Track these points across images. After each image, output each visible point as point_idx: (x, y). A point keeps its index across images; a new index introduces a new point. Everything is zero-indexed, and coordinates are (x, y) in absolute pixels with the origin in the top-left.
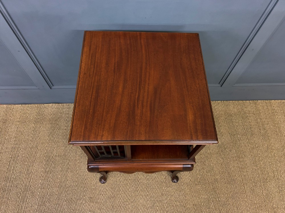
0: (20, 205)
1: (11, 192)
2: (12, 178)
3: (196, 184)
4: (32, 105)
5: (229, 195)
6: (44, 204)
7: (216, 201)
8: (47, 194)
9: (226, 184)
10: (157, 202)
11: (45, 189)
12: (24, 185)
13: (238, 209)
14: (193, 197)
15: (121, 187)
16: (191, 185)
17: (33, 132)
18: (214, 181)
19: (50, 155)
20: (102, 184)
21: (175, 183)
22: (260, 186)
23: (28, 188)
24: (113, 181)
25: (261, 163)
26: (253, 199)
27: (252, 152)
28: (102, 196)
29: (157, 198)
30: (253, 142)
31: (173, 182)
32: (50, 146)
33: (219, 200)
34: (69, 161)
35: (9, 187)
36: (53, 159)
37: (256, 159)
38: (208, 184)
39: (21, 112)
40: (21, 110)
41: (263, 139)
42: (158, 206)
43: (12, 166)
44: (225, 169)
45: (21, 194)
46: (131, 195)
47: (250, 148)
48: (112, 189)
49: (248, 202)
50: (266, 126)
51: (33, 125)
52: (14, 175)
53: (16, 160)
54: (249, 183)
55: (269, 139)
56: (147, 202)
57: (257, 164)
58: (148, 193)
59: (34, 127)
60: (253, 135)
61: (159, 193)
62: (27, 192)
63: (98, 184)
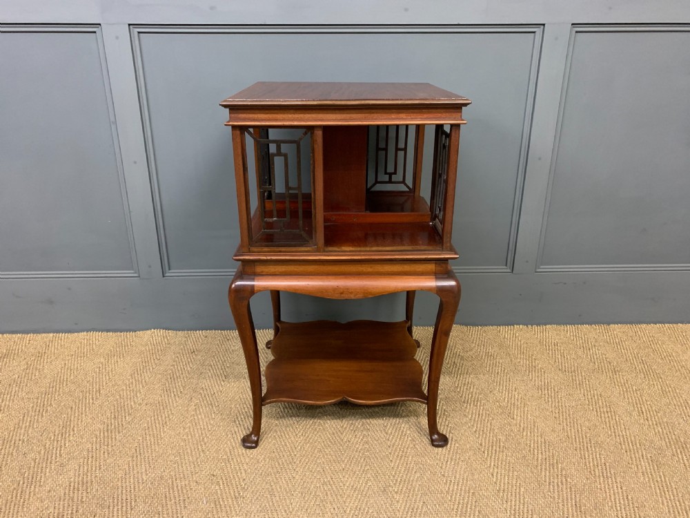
0: (20, 489)
2: (20, 440)
3: (496, 451)
4: (108, 333)
5: (592, 472)
7: (560, 484)
8: (98, 469)
9: (578, 451)
10: (395, 484)
11: (96, 458)
12: (45, 453)
13: (627, 498)
14: (495, 475)
15: (295, 455)
16: (484, 452)
17: (98, 370)
18: (545, 446)
19: (126, 403)
20: (248, 450)
21: (440, 449)
22: (674, 455)
23: (53, 458)
24: (277, 445)
25: (659, 415)
26: (663, 479)
27: (626, 397)
28: (243, 471)
29: (394, 477)
30: (622, 382)
31: (433, 445)
32: (131, 389)
33: (566, 480)
34: (169, 412)
35: (6, 457)
36: (132, 408)
37: (641, 408)
38: (530, 451)
39: (81, 343)
40: (84, 339)
41: (645, 377)
42: (396, 493)
43: (29, 419)
44: (567, 425)
45: (32, 468)
46: (322, 471)
47: (620, 391)
48: (272, 459)
49: (653, 486)
50: (643, 359)
51: (102, 360)
52: (26, 435)
53: (41, 411)
54: (641, 448)
55: (661, 378)
56: (366, 484)
57: (648, 415)
58: (368, 467)
59: (102, 363)
60: (619, 372)
61: (398, 468)
62: (49, 464)
63: (236, 450)
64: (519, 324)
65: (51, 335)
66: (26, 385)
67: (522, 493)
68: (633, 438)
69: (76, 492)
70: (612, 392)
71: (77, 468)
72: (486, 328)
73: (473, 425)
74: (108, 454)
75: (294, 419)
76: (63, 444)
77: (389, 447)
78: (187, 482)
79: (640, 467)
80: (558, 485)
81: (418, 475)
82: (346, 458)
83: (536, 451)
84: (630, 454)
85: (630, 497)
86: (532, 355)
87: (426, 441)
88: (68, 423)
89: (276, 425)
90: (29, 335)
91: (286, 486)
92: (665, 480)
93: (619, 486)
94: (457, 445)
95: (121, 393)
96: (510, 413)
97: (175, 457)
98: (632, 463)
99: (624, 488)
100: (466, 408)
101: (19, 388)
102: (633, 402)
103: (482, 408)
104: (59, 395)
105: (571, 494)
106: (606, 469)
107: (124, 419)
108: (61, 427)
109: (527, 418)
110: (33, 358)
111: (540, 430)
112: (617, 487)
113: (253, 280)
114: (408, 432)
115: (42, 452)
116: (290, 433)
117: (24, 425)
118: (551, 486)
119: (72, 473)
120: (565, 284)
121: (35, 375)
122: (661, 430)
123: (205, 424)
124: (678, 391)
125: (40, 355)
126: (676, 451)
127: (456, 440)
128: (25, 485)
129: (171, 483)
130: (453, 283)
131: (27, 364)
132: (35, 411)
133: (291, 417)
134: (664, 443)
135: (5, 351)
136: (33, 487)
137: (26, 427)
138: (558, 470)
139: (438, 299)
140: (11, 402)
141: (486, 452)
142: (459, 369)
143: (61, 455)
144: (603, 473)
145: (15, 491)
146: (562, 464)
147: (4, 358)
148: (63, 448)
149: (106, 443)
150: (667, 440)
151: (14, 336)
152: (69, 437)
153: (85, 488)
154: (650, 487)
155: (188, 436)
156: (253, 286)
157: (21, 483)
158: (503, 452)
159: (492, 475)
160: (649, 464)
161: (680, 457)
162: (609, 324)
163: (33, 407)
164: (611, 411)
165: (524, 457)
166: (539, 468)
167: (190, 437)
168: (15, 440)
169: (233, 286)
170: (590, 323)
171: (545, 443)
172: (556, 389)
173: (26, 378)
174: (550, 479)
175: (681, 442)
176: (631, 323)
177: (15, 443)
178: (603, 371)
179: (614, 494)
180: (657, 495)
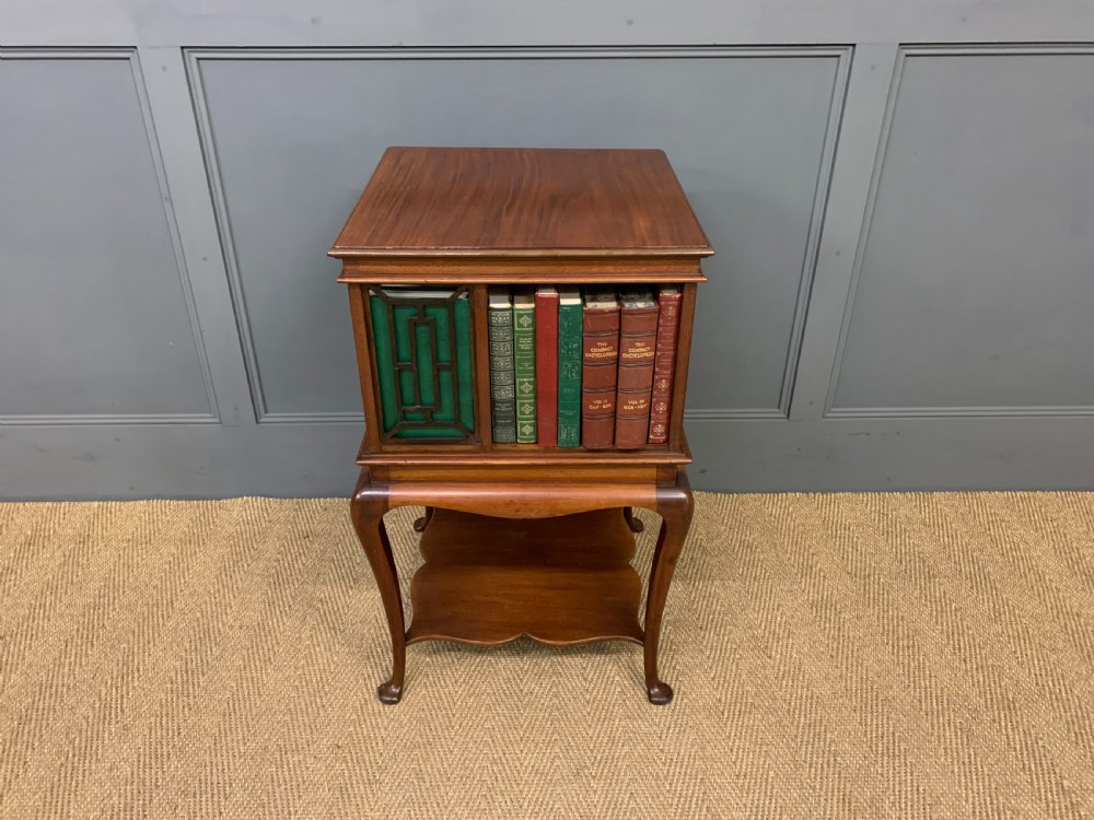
0: (70, 765)
1: (48, 725)
2: (63, 685)
3: (740, 711)
4: (180, 502)
5: (874, 746)
6: (159, 763)
7: (825, 766)
8: (176, 734)
9: (858, 712)
10: (593, 764)
11: (173, 717)
12: (100, 707)
13: (918, 790)
14: (735, 750)
15: (454, 715)
16: (723, 713)
17: (167, 567)
18: (811, 704)
19: (211, 625)
20: (387, 707)
21: (661, 707)
22: (994, 721)
23: (113, 715)
24: (428, 699)
25: (983, 652)
26: (973, 760)
27: (939, 622)
28: (380, 742)
29: (592, 751)
30: (938, 595)
31: (651, 701)
32: (218, 600)
33: (835, 760)
34: (274, 642)
35: (46, 712)
36: (220, 634)
37: (959, 640)
38: (788, 712)
39: (140, 519)
40: (144, 513)
41: (972, 588)
42: (594, 777)
43: (74, 651)
44: (847, 669)
45: (84, 732)
46: (490, 740)
47: (932, 611)
48: (420, 721)
49: (956, 770)
50: (975, 554)
51: (173, 550)
52: (72, 677)
53: (90, 637)
54: (948, 710)
55: (996, 589)
56: (552, 763)
57: (968, 654)
58: (556, 736)
59: (173, 555)
60: (934, 576)
61: (598, 737)
62: (107, 726)
63: (369, 706)
64: (795, 492)
65: (96, 504)
66: (66, 592)
67: (770, 780)
68: (939, 692)
69: (147, 770)
70: (920, 613)
71: (147, 731)
72: (744, 497)
73: (711, 668)
74: (190, 709)
75: (453, 654)
76: (124, 693)
77: (588, 702)
78: (301, 757)
79: (942, 740)
80: (822, 767)
81: (626, 749)
82: (525, 720)
83: (797, 712)
84: (932, 719)
85: (921, 789)
86: (810, 547)
87: (642, 694)
88: (131, 658)
89: (428, 665)
90: (63, 504)
91: (439, 766)
92: (975, 761)
93: (909, 770)
94: (685, 701)
95: (204, 607)
96: (766, 647)
97: (284, 716)
98: (932, 734)
99: (915, 774)
100: (704, 638)
101: (56, 597)
102: (948, 632)
103: (726, 638)
104: (114, 609)
105: (839, 782)
106: (894, 742)
107: (209, 653)
108: (120, 665)
109: (791, 657)
110: (73, 546)
111: (807, 676)
112: (906, 773)
113: (387, 489)
114: (617, 678)
115: (97, 706)
116: (447, 678)
117: (67, 660)
118: (813, 770)
119: (139, 741)
120: (868, 434)
121: (77, 576)
122: (981, 679)
123: (325, 661)
124: (1017, 612)
125: (84, 540)
126: (999, 713)
127: (684, 693)
128: (76, 759)
129: (279, 759)
130: (683, 495)
131: (65, 556)
132: (82, 637)
133: (449, 650)
134: (982, 702)
135: (29, 532)
136: (87, 761)
137: (70, 663)
138: (825, 743)
139: (661, 519)
140: (46, 620)
141: (726, 714)
142: (698, 570)
143: (122, 711)
144: (888, 749)
145: (63, 769)
146: (832, 732)
147: (30, 544)
148: (125, 700)
149: (185, 692)
150: (988, 696)
151: (41, 504)
152: (133, 681)
153: (159, 765)
154: (953, 772)
155: (301, 682)
156: (387, 497)
157: (70, 755)
158: (750, 712)
159: (732, 751)
160: (956, 735)
161: (1003, 724)
162: (932, 492)
163: (78, 630)
164: (913, 646)
165: (780, 722)
166: (799, 740)
167: (304, 683)
168: (57, 685)
169: (358, 496)
170: (903, 490)
171: (812, 698)
172: (838, 607)
173: (65, 580)
174: (812, 758)
175: (1008, 700)
176: (966, 490)
177: (56, 691)
178: (911, 577)
179: (900, 784)
180: (960, 786)
